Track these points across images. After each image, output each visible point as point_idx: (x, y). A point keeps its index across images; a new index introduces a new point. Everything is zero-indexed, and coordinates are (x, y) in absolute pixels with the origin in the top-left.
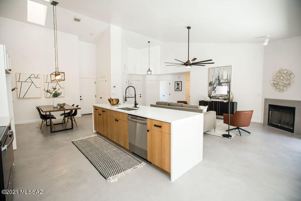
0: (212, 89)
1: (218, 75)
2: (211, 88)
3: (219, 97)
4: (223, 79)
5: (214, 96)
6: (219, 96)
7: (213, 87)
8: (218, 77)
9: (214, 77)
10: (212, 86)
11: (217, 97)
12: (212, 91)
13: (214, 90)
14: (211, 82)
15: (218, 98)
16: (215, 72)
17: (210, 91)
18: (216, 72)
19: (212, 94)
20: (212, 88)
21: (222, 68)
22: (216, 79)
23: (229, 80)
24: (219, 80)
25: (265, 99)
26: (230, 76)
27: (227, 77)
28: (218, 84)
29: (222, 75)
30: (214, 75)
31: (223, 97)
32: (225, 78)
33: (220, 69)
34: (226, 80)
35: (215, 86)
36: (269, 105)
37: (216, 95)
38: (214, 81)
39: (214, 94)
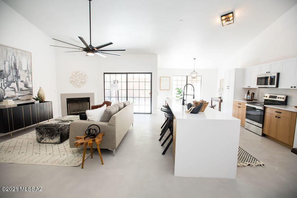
0: (5, 85)
1: (13, 61)
2: (2, 82)
3: (19, 98)
4: (21, 69)
5: (9, 96)
6: (19, 96)
7: (7, 81)
8: (14, 65)
9: (7, 63)
10: (5, 79)
11: (15, 98)
12: (5, 88)
13: (9, 85)
14: (2, 71)
15: (18, 99)
16: (8, 55)
17: (1, 87)
18: (10, 54)
19: (7, 93)
20: (5, 82)
21: (19, 51)
22: (11, 68)
23: (29, 72)
24: (16, 69)
25: (61, 94)
26: (31, 67)
27: (28, 67)
28: (15, 76)
29: (20, 62)
30: (7, 59)
31: (25, 97)
32: (25, 68)
33: (17, 52)
34: (26, 71)
35: (10, 79)
36: (67, 99)
37: (14, 95)
38: (7, 69)
39: (9, 93)
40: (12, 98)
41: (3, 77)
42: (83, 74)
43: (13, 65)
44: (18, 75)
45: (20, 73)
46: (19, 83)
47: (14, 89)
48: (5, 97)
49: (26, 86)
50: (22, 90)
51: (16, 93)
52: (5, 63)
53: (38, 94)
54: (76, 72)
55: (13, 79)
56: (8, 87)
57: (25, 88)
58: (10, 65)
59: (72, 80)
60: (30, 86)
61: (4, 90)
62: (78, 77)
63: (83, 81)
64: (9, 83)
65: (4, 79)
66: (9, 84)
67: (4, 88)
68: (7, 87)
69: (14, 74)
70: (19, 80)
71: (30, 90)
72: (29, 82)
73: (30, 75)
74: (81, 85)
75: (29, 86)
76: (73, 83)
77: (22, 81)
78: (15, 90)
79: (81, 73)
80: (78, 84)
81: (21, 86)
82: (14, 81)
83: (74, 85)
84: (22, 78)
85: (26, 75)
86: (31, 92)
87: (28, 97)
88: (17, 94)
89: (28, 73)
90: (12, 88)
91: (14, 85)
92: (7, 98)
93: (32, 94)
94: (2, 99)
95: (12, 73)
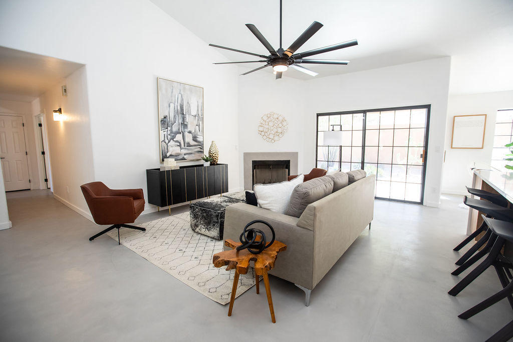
0: (169, 137)
1: (179, 102)
2: (166, 133)
3: (185, 157)
4: (190, 114)
5: (173, 153)
6: (185, 154)
7: (171, 131)
8: (181, 108)
9: (172, 105)
10: (169, 128)
11: (180, 157)
12: (169, 142)
13: (172, 139)
14: (165, 117)
15: (184, 159)
16: (174, 93)
17: (164, 141)
18: (176, 92)
19: (170, 149)
20: (169, 132)
21: (187, 87)
22: (176, 112)
23: (200, 117)
24: (183, 114)
25: (244, 153)
26: (202, 110)
27: (198, 110)
28: (182, 123)
29: (188, 103)
30: (172, 100)
31: (193, 155)
32: (194, 112)
33: (184, 89)
34: (195, 116)
35: (175, 129)
36: (254, 162)
37: (179, 152)
38: (172, 115)
39: (173, 149)
40: (176, 156)
41: (166, 126)
42: (280, 118)
43: (179, 108)
44: (185, 123)
45: (189, 119)
46: (186, 134)
47: (180, 143)
48: (168, 155)
49: (195, 139)
50: (189, 145)
51: (181, 149)
52: (170, 106)
53: (209, 152)
54: (269, 116)
55: (178, 128)
56: (172, 141)
57: (193, 143)
58: (176, 108)
59: (261, 129)
60: (200, 139)
61: (167, 145)
62: (271, 124)
63: (280, 130)
64: (173, 134)
65: (167, 128)
66: (173, 136)
67: (167, 141)
68: (170, 140)
69: (180, 122)
70: (186, 130)
71: (201, 145)
72: (199, 134)
73: (200, 122)
74: (276, 138)
75: (198, 139)
76: (263, 133)
77: (190, 132)
78: (180, 146)
79: (276, 116)
80: (271, 136)
81: (189, 138)
82: (180, 131)
83: (265, 137)
84: (190, 128)
85: (196, 122)
86: (201, 148)
87: (197, 156)
88: (184, 151)
89: (198, 120)
90: (177, 141)
91: (179, 137)
92: (171, 156)
93: (202, 152)
94: (164, 157)
95: (177, 119)
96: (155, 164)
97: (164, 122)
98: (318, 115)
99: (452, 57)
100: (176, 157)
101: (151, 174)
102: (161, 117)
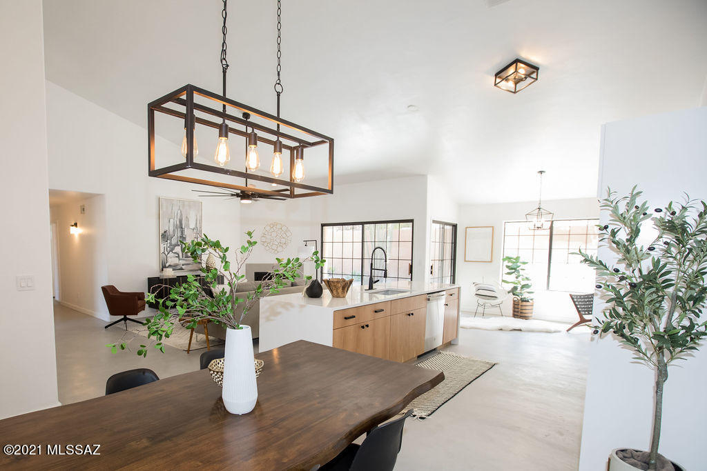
0: (168, 249)
1: (179, 217)
2: (165, 245)
3: (183, 267)
4: (188, 227)
5: (172, 264)
6: (183, 265)
7: (170, 243)
8: (180, 222)
9: (172, 221)
10: (169, 241)
11: (179, 267)
12: (168, 253)
13: (171, 251)
14: (165, 232)
15: (182, 269)
17: (164, 253)
18: (175, 209)
19: (169, 260)
20: (168, 245)
21: (186, 203)
22: (176, 227)
23: (198, 230)
24: (182, 228)
25: (247, 264)
26: (201, 223)
27: (196, 223)
29: (187, 217)
30: (172, 216)
31: (190, 266)
32: (192, 226)
33: (184, 205)
34: (194, 229)
35: (174, 242)
36: (256, 274)
37: (177, 262)
38: (171, 229)
39: (172, 260)
41: (166, 239)
43: (178, 223)
44: (184, 236)
45: (186, 232)
47: (179, 254)
48: (168, 265)
50: (187, 256)
51: (179, 260)
52: (169, 222)
54: (272, 226)
55: (177, 241)
58: (175, 223)
61: (167, 256)
62: (274, 234)
63: (283, 241)
64: (172, 247)
65: (167, 241)
67: (166, 253)
69: (179, 235)
73: (199, 235)
74: (280, 249)
76: (266, 244)
78: (178, 257)
79: (279, 226)
80: (275, 247)
82: (179, 244)
83: (268, 248)
84: (188, 240)
85: (193, 235)
87: (195, 267)
88: (182, 262)
89: (197, 232)
90: (176, 253)
91: (178, 249)
92: (170, 266)
93: (200, 263)
94: (164, 267)
95: (176, 233)
96: (155, 273)
97: (165, 236)
98: (323, 225)
99: (428, 176)
100: (174, 267)
101: (152, 282)
102: (162, 232)
